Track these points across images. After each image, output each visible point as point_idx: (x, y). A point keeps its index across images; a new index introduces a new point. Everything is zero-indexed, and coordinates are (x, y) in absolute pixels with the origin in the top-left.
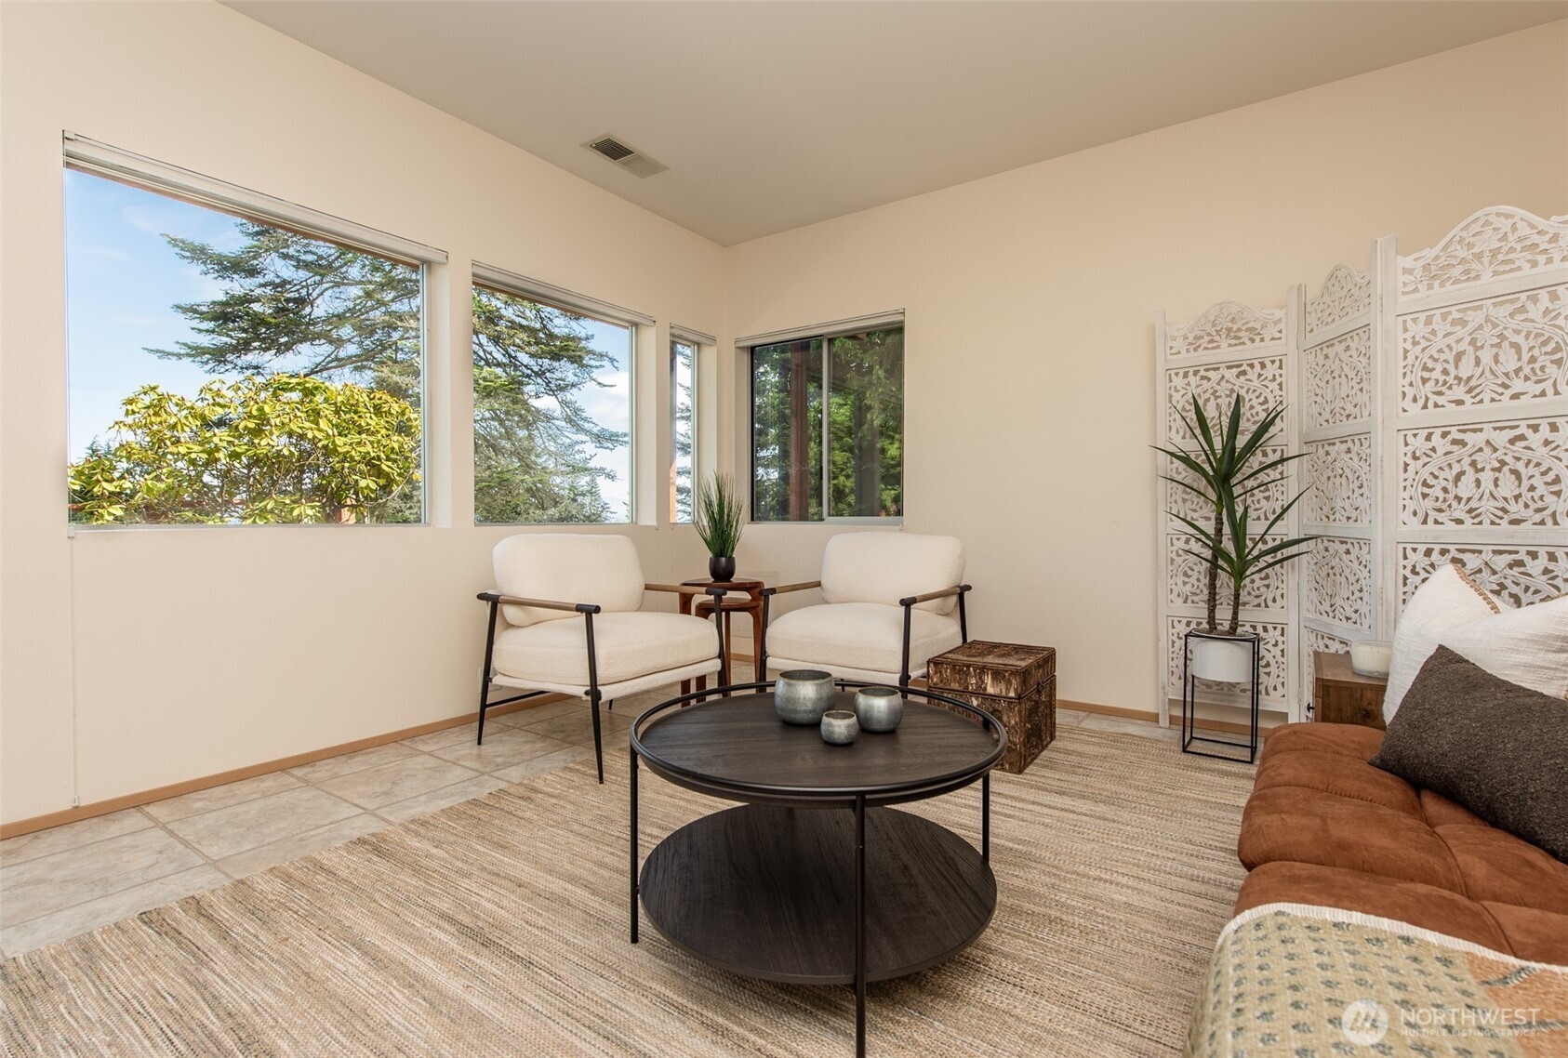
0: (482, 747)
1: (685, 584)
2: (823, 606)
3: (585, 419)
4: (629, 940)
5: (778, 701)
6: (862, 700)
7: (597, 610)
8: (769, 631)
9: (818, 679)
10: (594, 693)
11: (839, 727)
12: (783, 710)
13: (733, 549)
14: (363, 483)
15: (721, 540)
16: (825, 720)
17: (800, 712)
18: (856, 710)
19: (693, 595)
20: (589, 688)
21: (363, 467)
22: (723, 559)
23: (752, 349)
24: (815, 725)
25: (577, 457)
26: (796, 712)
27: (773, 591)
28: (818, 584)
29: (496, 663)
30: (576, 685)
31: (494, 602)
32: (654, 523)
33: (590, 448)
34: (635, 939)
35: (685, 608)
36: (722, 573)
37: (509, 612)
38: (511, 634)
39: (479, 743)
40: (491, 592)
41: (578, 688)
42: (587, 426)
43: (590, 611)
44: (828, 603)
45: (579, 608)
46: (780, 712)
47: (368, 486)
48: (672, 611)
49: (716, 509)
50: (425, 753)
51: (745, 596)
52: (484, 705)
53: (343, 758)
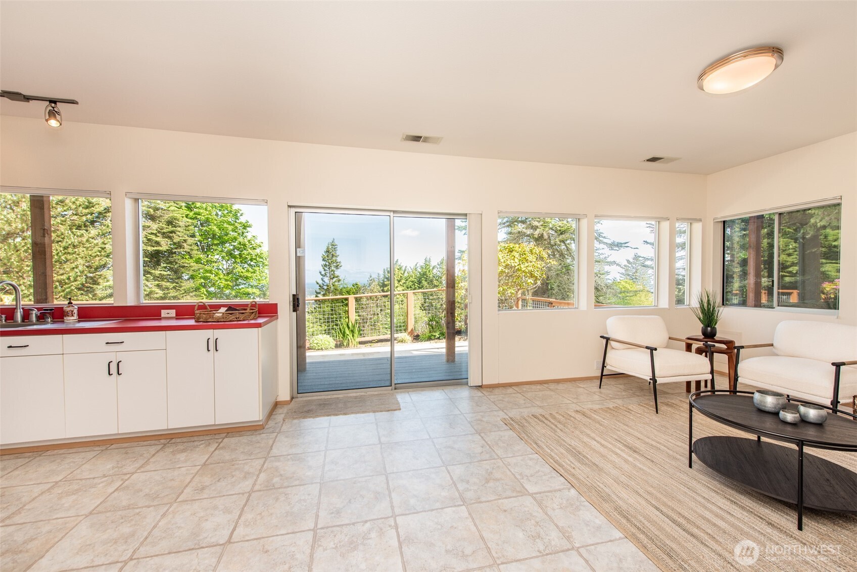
0: (601, 390)
1: (689, 339)
2: (777, 357)
3: (604, 237)
4: (688, 467)
5: (755, 401)
6: (802, 409)
7: (656, 349)
8: (740, 366)
9: (777, 396)
10: (654, 379)
11: (789, 417)
12: (758, 404)
13: (716, 323)
14: (529, 281)
15: (709, 318)
16: (781, 412)
17: (767, 407)
18: (798, 412)
19: (692, 344)
20: (652, 378)
21: (528, 275)
22: (709, 328)
23: (724, 222)
24: (776, 414)
25: (601, 256)
26: (765, 407)
27: (742, 347)
28: (772, 345)
29: (607, 360)
30: (647, 375)
31: (608, 339)
32: (667, 306)
33: (606, 251)
34: (690, 466)
35: (689, 348)
36: (709, 334)
37: (613, 343)
38: (613, 351)
39: (600, 388)
40: (605, 336)
41: (647, 376)
42: (605, 240)
43: (652, 350)
44: (777, 355)
45: (647, 348)
46: (756, 405)
47: (531, 282)
48: (683, 350)
49: (706, 305)
50: (581, 387)
51: (724, 346)
52: (602, 375)
53: (556, 384)
